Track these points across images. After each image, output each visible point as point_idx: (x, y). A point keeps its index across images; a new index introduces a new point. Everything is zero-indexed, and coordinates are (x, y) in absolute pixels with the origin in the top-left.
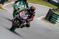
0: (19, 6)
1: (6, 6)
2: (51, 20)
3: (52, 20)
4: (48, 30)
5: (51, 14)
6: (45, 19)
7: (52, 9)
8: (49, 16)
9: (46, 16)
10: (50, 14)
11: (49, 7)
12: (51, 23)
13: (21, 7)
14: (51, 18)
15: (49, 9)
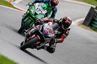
0: (38, 10)
1: (19, 3)
2: (93, 25)
3: (95, 26)
4: (89, 43)
5: (94, 16)
6: (83, 24)
7: (95, 7)
8: (90, 18)
9: (85, 20)
10: (91, 15)
11: (89, 3)
12: (94, 30)
13: (40, 12)
14: (94, 22)
15: (90, 8)
